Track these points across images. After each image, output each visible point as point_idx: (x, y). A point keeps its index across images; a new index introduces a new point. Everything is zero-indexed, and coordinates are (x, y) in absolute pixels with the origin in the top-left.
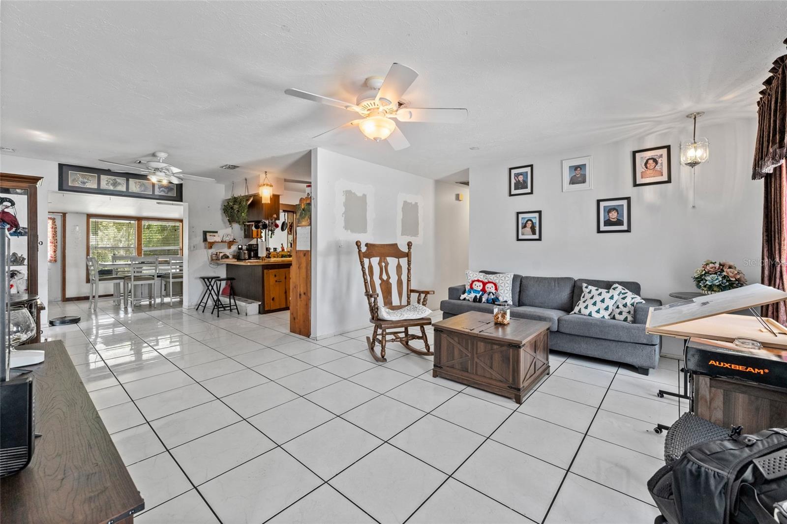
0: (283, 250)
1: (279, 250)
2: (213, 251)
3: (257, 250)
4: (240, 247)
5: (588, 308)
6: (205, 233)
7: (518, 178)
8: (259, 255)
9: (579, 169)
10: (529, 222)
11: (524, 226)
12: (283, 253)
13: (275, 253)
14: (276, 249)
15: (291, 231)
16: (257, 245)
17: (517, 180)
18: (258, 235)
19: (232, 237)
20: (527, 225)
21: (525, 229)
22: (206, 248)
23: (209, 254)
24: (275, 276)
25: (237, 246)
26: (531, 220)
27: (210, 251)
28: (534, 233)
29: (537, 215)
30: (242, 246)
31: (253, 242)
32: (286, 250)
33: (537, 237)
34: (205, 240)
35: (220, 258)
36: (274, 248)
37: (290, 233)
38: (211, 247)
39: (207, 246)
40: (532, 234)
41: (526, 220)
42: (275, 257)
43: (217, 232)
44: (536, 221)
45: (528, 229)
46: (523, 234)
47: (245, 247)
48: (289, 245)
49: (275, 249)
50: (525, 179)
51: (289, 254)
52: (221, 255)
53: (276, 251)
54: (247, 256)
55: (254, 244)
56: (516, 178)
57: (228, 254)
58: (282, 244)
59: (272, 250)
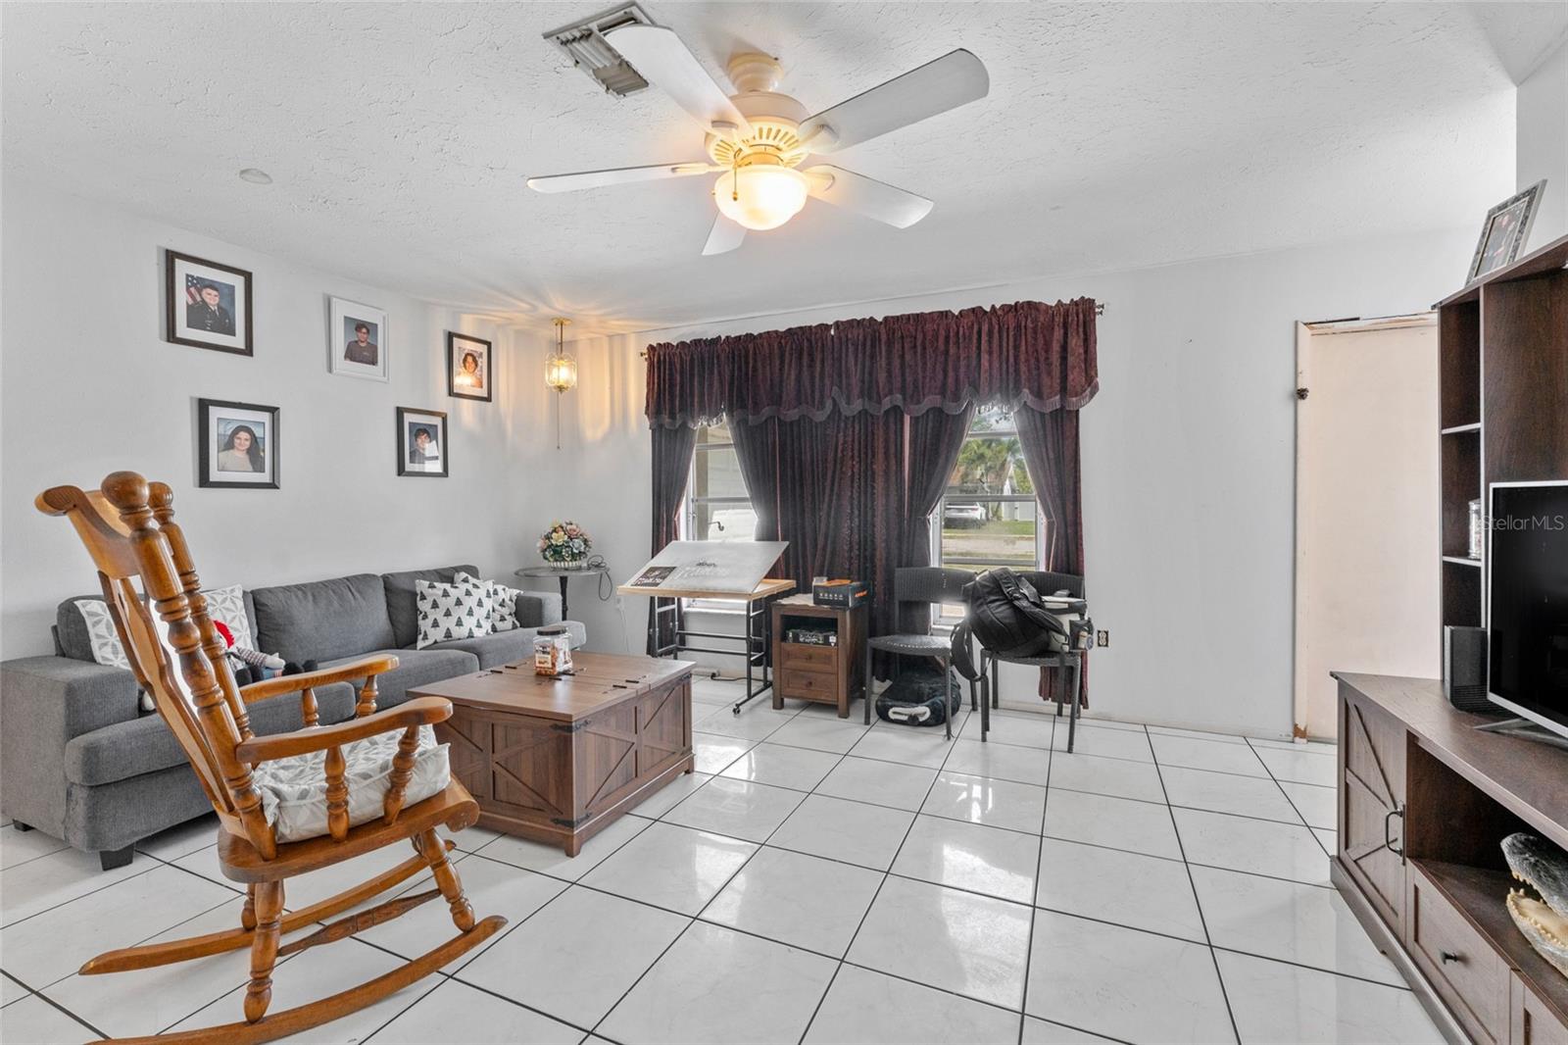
5: (440, 624)
7: (200, 292)
9: (364, 330)
10: (244, 435)
11: (229, 445)
17: (199, 299)
20: (237, 441)
21: (231, 451)
26: (248, 430)
28: (257, 464)
29: (266, 417)
33: (265, 477)
40: (251, 469)
41: (233, 426)
44: (265, 433)
45: (239, 455)
46: (221, 469)
50: (223, 305)
56: (192, 289)
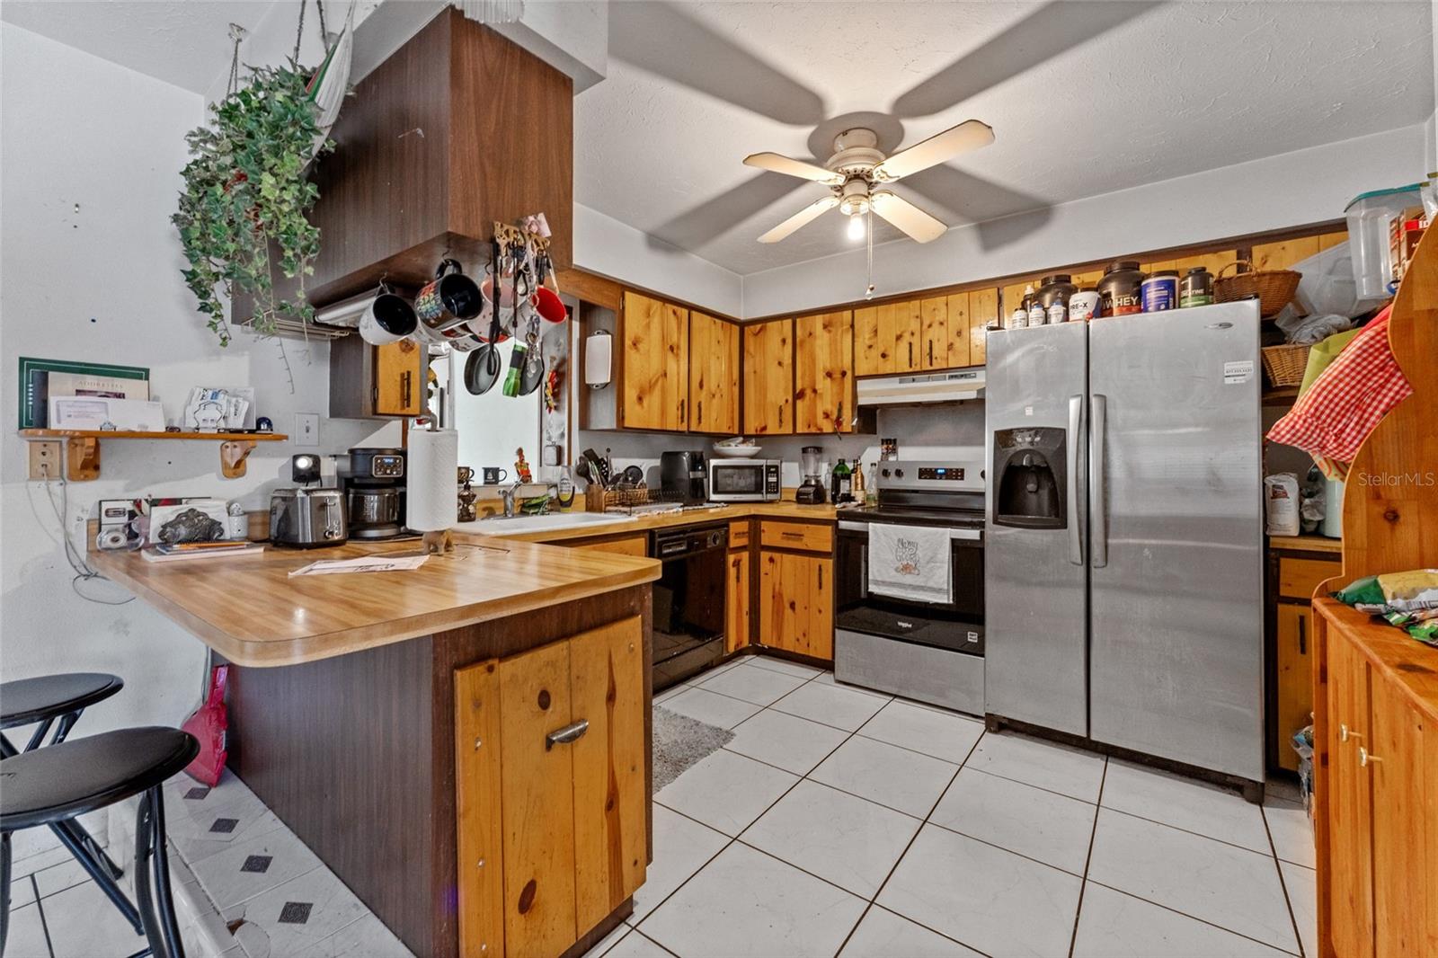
0: (525, 476)
1: (510, 478)
2: (111, 489)
3: (402, 481)
4: (303, 463)
6: (37, 374)
8: (413, 523)
12: (526, 492)
13: (493, 493)
14: (496, 471)
15: (556, 395)
16: (403, 453)
18: (406, 399)
19: (244, 407)
22: (43, 473)
23: (74, 513)
24: (544, 700)
25: (287, 460)
27: (87, 494)
30: (316, 461)
31: (386, 437)
32: (535, 480)
34: (36, 417)
35: (154, 539)
36: (487, 471)
37: (553, 404)
38: (91, 467)
39: (59, 457)
42: (490, 513)
43: (142, 374)
47: (329, 469)
48: (551, 454)
49: (492, 475)
51: (553, 493)
52: (160, 516)
53: (496, 481)
54: (336, 524)
55: (381, 451)
57: (214, 510)
58: (520, 452)
59: (477, 480)
